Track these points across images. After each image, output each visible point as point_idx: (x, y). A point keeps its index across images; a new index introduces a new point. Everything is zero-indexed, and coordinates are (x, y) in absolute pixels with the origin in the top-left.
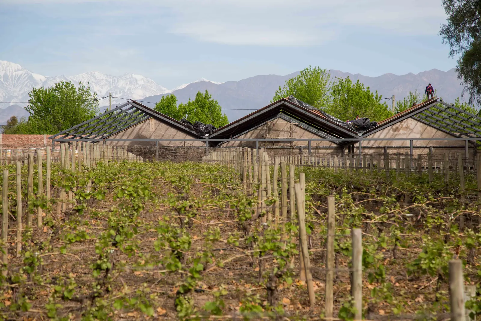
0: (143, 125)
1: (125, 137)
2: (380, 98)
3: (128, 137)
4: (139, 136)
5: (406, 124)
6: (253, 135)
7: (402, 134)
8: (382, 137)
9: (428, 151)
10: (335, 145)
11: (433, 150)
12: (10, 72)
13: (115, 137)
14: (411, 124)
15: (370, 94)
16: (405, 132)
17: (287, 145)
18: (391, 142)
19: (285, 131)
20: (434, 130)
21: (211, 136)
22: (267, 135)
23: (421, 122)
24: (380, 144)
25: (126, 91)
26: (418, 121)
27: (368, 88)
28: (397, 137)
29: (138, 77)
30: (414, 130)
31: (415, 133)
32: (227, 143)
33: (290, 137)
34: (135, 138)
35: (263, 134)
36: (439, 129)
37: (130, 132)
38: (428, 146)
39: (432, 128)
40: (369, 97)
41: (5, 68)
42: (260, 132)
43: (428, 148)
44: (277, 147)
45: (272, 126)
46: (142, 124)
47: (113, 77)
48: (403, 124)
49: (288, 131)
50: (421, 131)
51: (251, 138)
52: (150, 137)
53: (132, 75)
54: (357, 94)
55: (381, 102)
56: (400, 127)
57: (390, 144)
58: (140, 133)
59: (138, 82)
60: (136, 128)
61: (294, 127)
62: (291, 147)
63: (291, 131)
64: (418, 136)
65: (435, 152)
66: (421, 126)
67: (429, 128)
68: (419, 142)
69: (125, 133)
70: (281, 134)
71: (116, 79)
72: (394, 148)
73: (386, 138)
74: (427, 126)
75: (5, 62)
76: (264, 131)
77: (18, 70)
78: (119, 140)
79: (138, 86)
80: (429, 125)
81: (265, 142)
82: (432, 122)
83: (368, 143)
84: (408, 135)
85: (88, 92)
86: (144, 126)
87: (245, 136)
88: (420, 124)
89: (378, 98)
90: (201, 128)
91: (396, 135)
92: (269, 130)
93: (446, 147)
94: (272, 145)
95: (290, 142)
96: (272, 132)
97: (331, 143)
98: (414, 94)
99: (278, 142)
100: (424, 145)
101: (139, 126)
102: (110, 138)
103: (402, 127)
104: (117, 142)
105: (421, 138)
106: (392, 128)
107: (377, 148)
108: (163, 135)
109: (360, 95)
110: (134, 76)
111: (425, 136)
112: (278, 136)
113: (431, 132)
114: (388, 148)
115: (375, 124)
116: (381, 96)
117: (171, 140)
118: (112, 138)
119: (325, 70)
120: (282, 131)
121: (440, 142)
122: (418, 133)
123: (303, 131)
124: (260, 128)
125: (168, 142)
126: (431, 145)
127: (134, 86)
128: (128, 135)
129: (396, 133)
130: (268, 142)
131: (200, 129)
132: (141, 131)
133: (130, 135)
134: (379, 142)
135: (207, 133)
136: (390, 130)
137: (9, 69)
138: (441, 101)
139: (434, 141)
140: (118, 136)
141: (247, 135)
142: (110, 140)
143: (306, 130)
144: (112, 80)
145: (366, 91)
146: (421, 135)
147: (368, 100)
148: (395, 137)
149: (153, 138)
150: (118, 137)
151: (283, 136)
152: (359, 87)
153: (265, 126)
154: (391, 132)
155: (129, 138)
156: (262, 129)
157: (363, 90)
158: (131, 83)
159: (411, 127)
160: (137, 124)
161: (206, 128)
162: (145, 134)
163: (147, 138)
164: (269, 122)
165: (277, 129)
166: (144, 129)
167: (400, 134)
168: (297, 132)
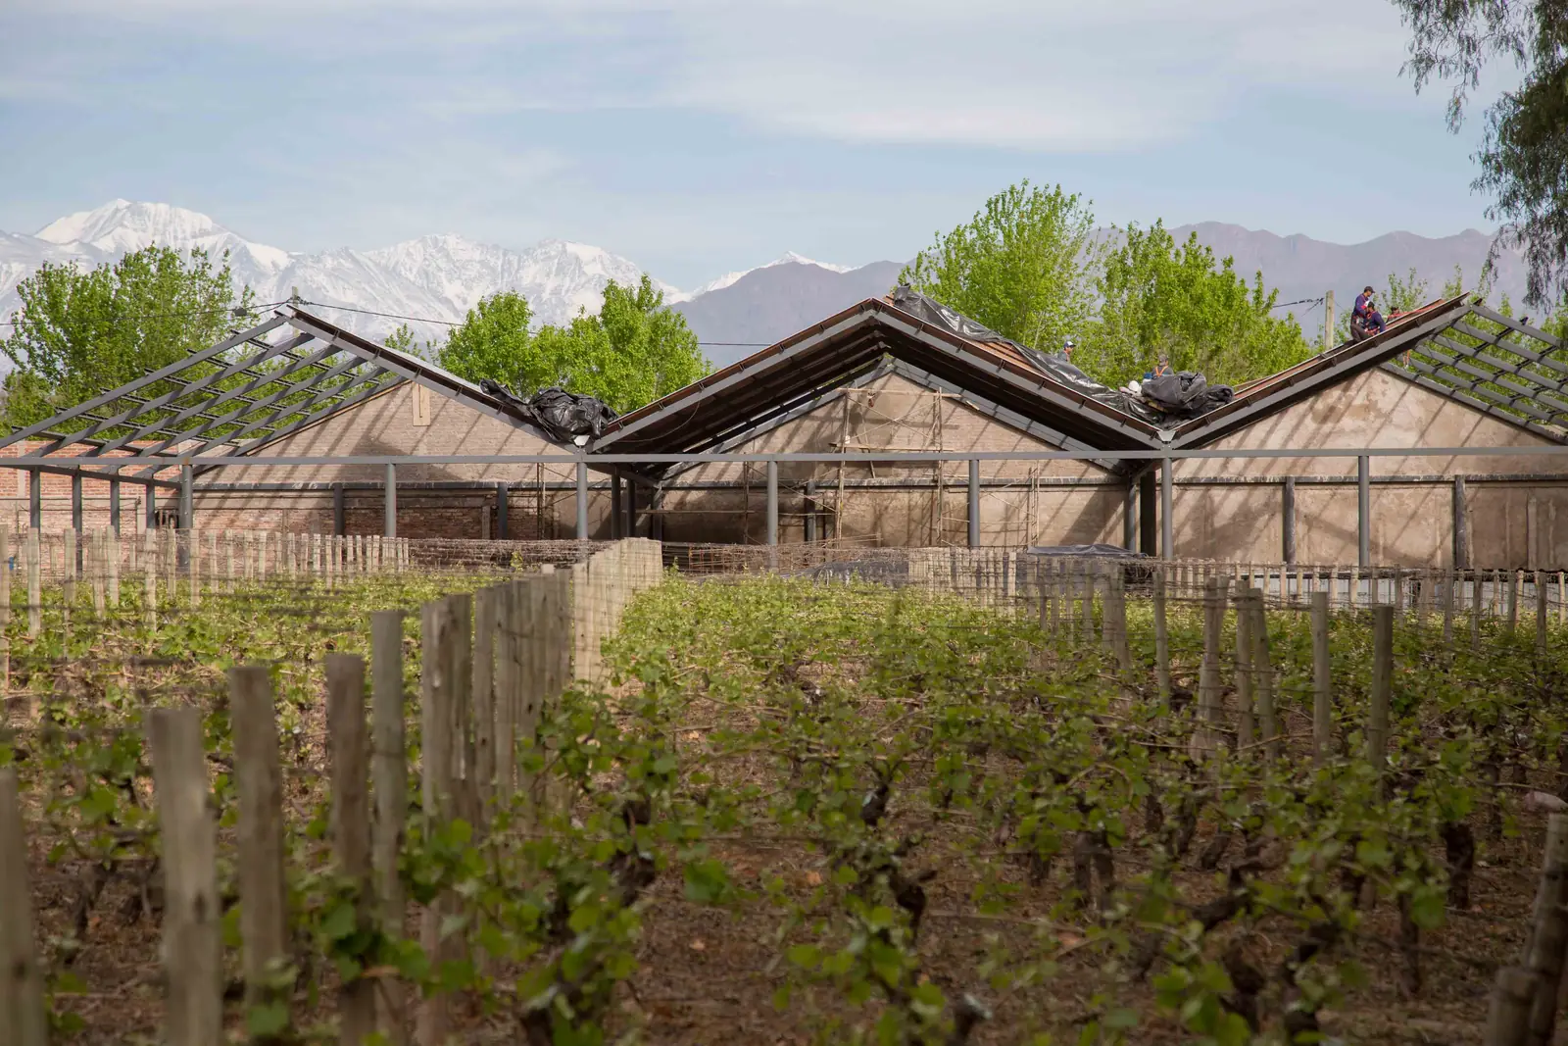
0: (387, 404)
1: (320, 449)
2: (1272, 298)
3: (332, 449)
4: (371, 445)
5: (1363, 393)
6: (796, 440)
7: (1351, 433)
8: (1274, 443)
9: (1450, 495)
10: (1099, 476)
11: (1467, 491)
12: (176, 238)
13: (283, 451)
14: (1384, 394)
15: (1236, 285)
16: (1362, 424)
17: (920, 476)
18: (1309, 463)
19: (914, 425)
20: (1472, 417)
21: (599, 444)
22: (847, 438)
23: (1420, 386)
24: (1267, 469)
25: (545, 296)
26: (1411, 382)
27: (1228, 262)
28: (1329, 446)
29: (585, 252)
30: (1396, 418)
31: (1398, 427)
32: (698, 469)
33: (933, 443)
34: (357, 451)
35: (833, 436)
36: (1487, 413)
37: (339, 430)
38: (1449, 476)
39: (1460, 408)
40: (1229, 297)
41: (160, 227)
42: (819, 427)
43: (1448, 482)
44: (885, 481)
45: (864, 405)
46: (383, 400)
47: (505, 255)
48: (1352, 393)
49: (924, 425)
50: (1420, 420)
51: (788, 451)
52: (414, 448)
53: (564, 246)
54: (1187, 284)
55: (1277, 314)
56: (1341, 406)
57: (1304, 470)
58: (375, 433)
59: (586, 269)
60: (363, 413)
61: (947, 408)
62: (936, 481)
63: (937, 425)
64: (1410, 440)
65: (1475, 497)
66: (1421, 402)
67: (1450, 408)
68: (1412, 460)
69: (319, 433)
70: (899, 433)
71: (514, 259)
72: (1321, 483)
73: (1291, 446)
74: (1442, 401)
75: (163, 207)
76: (837, 424)
77: (204, 233)
78: (295, 464)
79: (583, 280)
80: (1450, 398)
81: (838, 464)
82: (1459, 387)
83: (1224, 466)
84: (1370, 434)
85: (222, 286)
86: (392, 407)
87: (766, 442)
88: (1415, 394)
89: (1265, 299)
90: (557, 412)
91: (1328, 435)
92: (854, 418)
93: (1514, 481)
94: (865, 477)
95: (934, 464)
96: (863, 428)
97: (1084, 466)
98: (1404, 285)
99: (889, 464)
100: (1434, 473)
101: (371, 408)
102: (264, 454)
103: (1349, 405)
104: (289, 467)
105: (1420, 446)
106: (1311, 408)
107: (1258, 483)
108: (463, 441)
109: (1197, 290)
110: (571, 248)
111: (1435, 439)
112: (889, 442)
113: (1461, 425)
114: (1297, 484)
115: (1224, 395)
116: (1276, 291)
117: (489, 462)
118: (270, 452)
119: (1073, 199)
120: (904, 422)
121: (1494, 461)
122: (1408, 430)
123: (983, 422)
124: (820, 413)
125: (481, 467)
126: (1460, 472)
127: (572, 280)
128: (332, 440)
129: (1327, 427)
130: (849, 464)
131: (553, 416)
132: (379, 425)
133: (338, 440)
134: (1263, 461)
135: (579, 432)
136: (1304, 416)
137: (175, 231)
138: (1478, 302)
139: (1472, 459)
140: (293, 446)
141: (773, 440)
142: (263, 461)
143: (992, 418)
144: (500, 263)
145: (1219, 273)
146: (1422, 435)
147: (1228, 305)
148: (1324, 443)
149: (422, 451)
150: (295, 449)
151: (907, 442)
152: (1196, 261)
153: (842, 404)
154: (1310, 424)
155: (335, 453)
156: (829, 418)
157: (1210, 270)
158: (561, 270)
159: (1385, 405)
160: (363, 402)
161: (578, 415)
162: (395, 437)
163: (400, 453)
164: (854, 391)
165: (885, 416)
166: (392, 417)
167: (1342, 432)
168: (956, 427)
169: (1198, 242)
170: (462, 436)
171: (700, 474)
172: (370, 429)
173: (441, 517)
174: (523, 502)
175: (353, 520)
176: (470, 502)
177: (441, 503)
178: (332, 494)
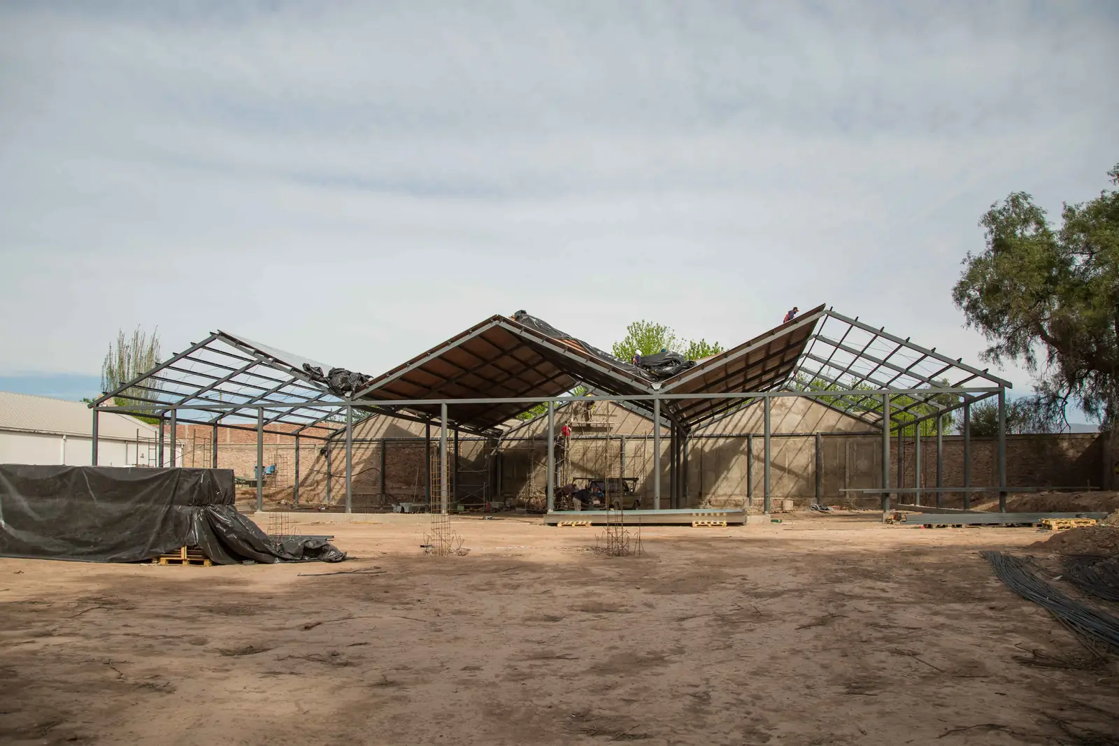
8: (744, 420)
9: (815, 441)
10: (672, 434)
11: (821, 439)
14: (788, 400)
16: (779, 412)
17: (602, 434)
18: (758, 428)
24: (741, 431)
30: (793, 410)
31: (794, 413)
32: (515, 432)
33: (606, 421)
36: (830, 408)
38: (814, 433)
39: (819, 405)
42: (562, 416)
43: (813, 435)
44: (588, 436)
45: (580, 406)
48: (775, 399)
49: (603, 414)
50: (803, 410)
56: (771, 405)
57: (756, 431)
61: (612, 407)
62: (608, 436)
63: (608, 414)
65: (825, 442)
66: (803, 403)
67: (815, 405)
70: (593, 418)
73: (751, 421)
74: (812, 402)
76: (569, 415)
83: (724, 430)
84: (783, 416)
88: (801, 399)
93: (840, 434)
94: (580, 435)
95: (607, 430)
99: (589, 429)
100: (808, 432)
103: (774, 404)
111: (809, 418)
112: (589, 421)
113: (819, 412)
114: (752, 436)
120: (595, 413)
121: (832, 426)
122: (798, 414)
123: (627, 412)
124: (562, 410)
126: (819, 432)
134: (740, 428)
136: (756, 409)
139: (824, 426)
141: (544, 420)
143: (631, 411)
146: (804, 416)
151: (596, 421)
154: (758, 412)
156: (566, 412)
168: (616, 415)
169: (718, 345)
171: (516, 433)
178: (381, 442)
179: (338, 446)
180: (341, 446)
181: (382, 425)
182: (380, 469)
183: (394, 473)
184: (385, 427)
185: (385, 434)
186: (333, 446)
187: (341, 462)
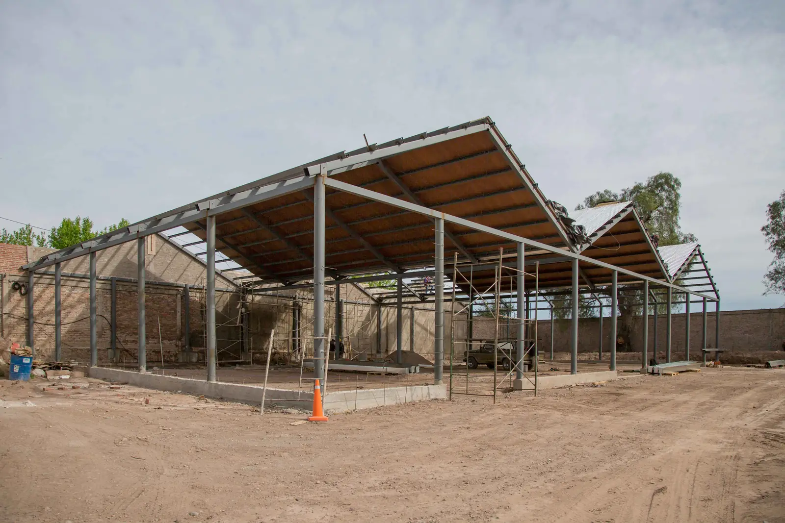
1: (104, 260)
37: (113, 252)
52: (148, 265)
58: (130, 255)
60: (125, 246)
101: (129, 244)
125: (177, 276)
128: (109, 257)
133: (112, 257)
149: (152, 267)
155: (111, 263)
170: (169, 262)
172: (127, 254)
173: (159, 298)
174: (194, 294)
175: (118, 296)
176: (171, 292)
177: (159, 291)
178: (110, 282)
179: (42, 281)
180: (47, 281)
181: (109, 260)
182: (108, 315)
183: (126, 323)
184: (115, 263)
185: (114, 272)
186: (35, 280)
187: (48, 303)
